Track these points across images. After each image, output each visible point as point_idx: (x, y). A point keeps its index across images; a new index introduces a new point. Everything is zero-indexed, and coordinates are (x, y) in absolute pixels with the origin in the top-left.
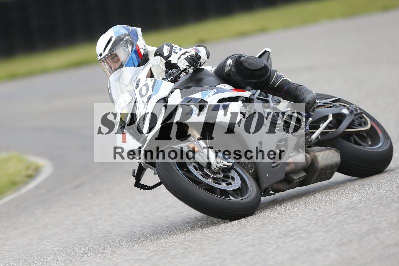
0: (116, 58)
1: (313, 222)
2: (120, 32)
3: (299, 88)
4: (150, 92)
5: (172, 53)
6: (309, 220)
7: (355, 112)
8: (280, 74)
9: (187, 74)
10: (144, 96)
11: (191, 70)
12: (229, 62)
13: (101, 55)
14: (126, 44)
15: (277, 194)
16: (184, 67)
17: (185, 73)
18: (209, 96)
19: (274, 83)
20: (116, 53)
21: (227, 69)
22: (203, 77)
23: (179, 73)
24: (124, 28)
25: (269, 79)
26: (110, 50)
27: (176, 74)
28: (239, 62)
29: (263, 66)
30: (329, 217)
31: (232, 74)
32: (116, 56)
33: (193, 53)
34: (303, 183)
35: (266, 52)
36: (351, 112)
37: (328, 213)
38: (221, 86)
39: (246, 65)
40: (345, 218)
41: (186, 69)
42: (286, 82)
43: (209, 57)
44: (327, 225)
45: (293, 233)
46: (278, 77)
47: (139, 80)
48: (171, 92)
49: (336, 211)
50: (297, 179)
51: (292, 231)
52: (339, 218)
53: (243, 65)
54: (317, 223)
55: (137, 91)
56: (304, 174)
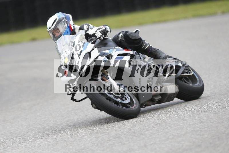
0: (58, 30)
1: (96, 144)
2: (61, 16)
3: (157, 50)
4: (82, 49)
5: (89, 29)
6: (93, 143)
7: (185, 66)
8: (147, 43)
9: (100, 40)
10: (78, 50)
11: (102, 38)
12: (121, 35)
13: (50, 28)
14: (64, 23)
15: (147, 107)
16: (99, 36)
17: (99, 39)
18: (113, 52)
19: (145, 47)
20: (58, 27)
21: (120, 39)
22: (107, 42)
23: (96, 39)
24: (63, 14)
25: (142, 45)
26: (55, 26)
27: (95, 40)
28: (126, 35)
29: (139, 38)
30: (104, 142)
31: (122, 41)
32: (58, 29)
33: (104, 28)
34: (159, 102)
35: (137, 31)
36: (183, 65)
37: (104, 140)
38: (118, 47)
39: (130, 37)
40: (114, 143)
41: (100, 37)
42: (150, 47)
43: (110, 31)
44: (103, 147)
45: (83, 151)
46: (146, 44)
47: (75, 42)
48: (93, 49)
49: (109, 139)
50: (157, 100)
51: (83, 149)
52: (110, 143)
53: (128, 37)
54: (97, 145)
55: (74, 48)
56: (161, 97)
